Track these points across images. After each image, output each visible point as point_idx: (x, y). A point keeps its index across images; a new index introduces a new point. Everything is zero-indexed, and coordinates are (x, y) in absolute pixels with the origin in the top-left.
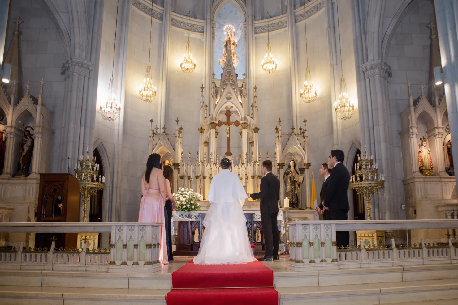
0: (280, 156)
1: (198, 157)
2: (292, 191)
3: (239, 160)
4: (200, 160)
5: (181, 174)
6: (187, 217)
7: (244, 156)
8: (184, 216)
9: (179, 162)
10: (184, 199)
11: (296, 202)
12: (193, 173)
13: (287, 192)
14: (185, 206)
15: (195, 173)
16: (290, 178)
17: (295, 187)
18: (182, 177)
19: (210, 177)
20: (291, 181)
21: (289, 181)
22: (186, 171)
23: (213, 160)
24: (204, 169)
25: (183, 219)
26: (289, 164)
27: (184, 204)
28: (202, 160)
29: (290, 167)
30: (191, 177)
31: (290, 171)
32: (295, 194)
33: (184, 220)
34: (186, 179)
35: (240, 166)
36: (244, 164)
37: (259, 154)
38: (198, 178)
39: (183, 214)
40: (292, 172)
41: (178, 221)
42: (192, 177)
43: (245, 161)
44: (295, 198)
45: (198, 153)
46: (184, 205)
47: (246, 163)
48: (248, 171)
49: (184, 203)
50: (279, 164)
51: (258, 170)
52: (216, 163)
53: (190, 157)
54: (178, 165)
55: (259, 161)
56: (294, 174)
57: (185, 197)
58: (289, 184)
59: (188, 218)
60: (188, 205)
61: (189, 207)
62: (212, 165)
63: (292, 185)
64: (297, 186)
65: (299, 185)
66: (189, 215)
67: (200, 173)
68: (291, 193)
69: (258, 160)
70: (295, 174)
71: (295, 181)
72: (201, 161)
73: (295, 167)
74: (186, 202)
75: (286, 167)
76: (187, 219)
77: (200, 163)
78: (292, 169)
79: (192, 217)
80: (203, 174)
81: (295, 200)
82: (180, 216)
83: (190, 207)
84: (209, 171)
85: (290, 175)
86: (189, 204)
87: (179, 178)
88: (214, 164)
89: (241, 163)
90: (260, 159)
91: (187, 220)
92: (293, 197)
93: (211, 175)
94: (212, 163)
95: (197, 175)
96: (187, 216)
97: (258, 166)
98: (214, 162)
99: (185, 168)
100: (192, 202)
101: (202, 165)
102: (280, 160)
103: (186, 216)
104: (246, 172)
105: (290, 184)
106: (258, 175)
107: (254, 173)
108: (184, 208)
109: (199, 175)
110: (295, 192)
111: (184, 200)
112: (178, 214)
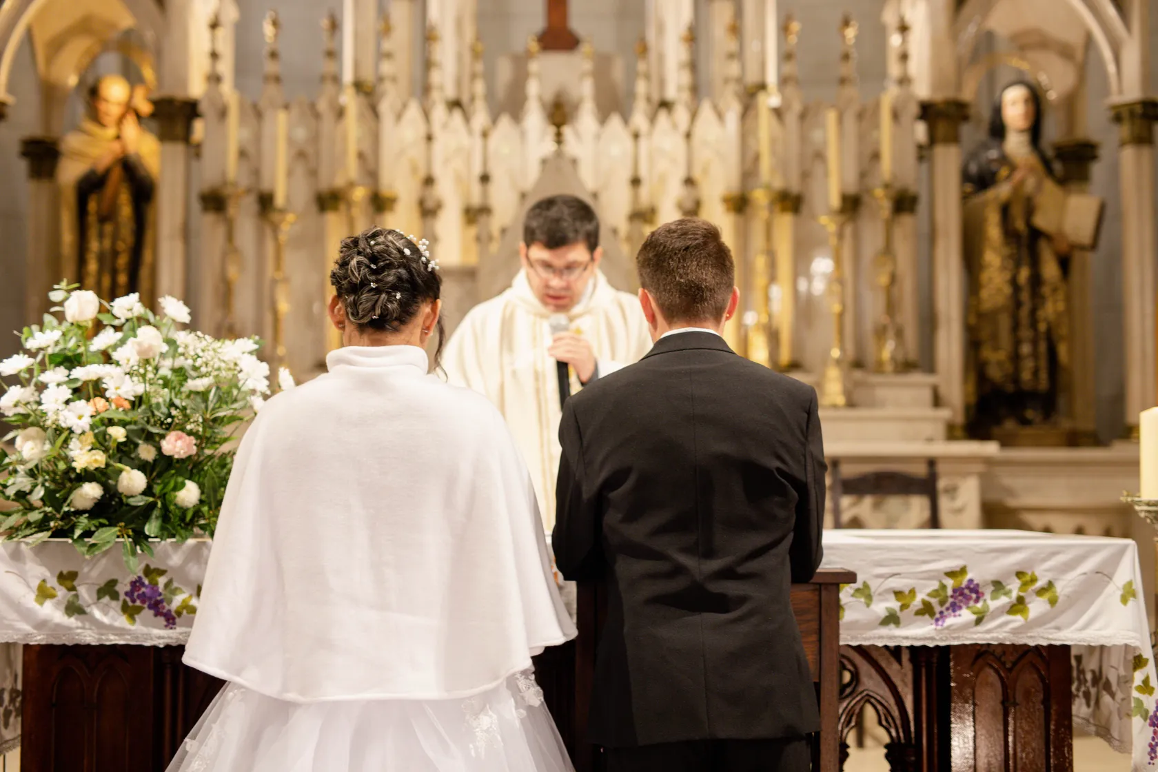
0: (935, 44)
1: (333, 54)
2: (1018, 304)
3: (632, 76)
4: (348, 76)
5: (207, 175)
6: (117, 605)
7: (673, 52)
8: (85, 594)
9: (196, 88)
10: (80, 416)
11: (1044, 383)
12: (300, 170)
13: (981, 316)
14: (91, 491)
15: (313, 173)
16: (1005, 210)
17: (1036, 280)
18: (215, 202)
19: (421, 203)
20: (1009, 233)
21: (994, 231)
22: (243, 154)
23: (445, 79)
24: (375, 138)
25: (72, 621)
26: (997, 111)
27: (79, 465)
28: (368, 76)
29: (998, 130)
30: (280, 200)
31: (1004, 160)
32: (1034, 323)
33: (89, 637)
34: (244, 214)
35: (639, 119)
36: (665, 105)
37: (784, 29)
38: (335, 208)
39: (73, 576)
40: (1013, 168)
41: (27, 647)
42: (288, 198)
43: (676, 83)
44: (1035, 355)
45: (335, 26)
46: (87, 476)
47: (685, 96)
48: (703, 155)
49: (84, 457)
50: (927, 111)
51: (773, 152)
52: (472, 99)
53: (274, 55)
54: (190, 110)
55: (784, 81)
56: (1031, 183)
57: (96, 389)
58: (994, 258)
59: (130, 611)
60: (133, 481)
61: (140, 501)
62: (439, 112)
63: (1018, 265)
64: (1050, 270)
65: (1064, 263)
66: (137, 584)
67: (352, 169)
68: (1005, 322)
69: (772, 78)
70: (1039, 187)
71: (1036, 235)
72: (358, 86)
73: (1035, 131)
74: (101, 442)
75: (972, 133)
76: (122, 621)
77: (349, 99)
78: (1016, 144)
79: (178, 601)
80: (372, 174)
81: (1036, 372)
82: (44, 594)
83: (148, 491)
84: (417, 152)
85: (1003, 191)
86: (143, 467)
87: (196, 206)
88: (455, 104)
89: (649, 99)
90: (789, 68)
91: (121, 632)
92: (1026, 349)
93: (429, 181)
94: (436, 95)
95: (324, 184)
96: (123, 588)
97: (774, 121)
98: (450, 93)
99: (235, 133)
100: (176, 445)
101: (361, 116)
102: (938, 81)
103: (108, 590)
104: (690, 164)
105: (1004, 259)
106: (778, 184)
107: (749, 173)
108: (88, 505)
109: (339, 182)
110: (1033, 312)
111: (85, 423)
112: (22, 576)
